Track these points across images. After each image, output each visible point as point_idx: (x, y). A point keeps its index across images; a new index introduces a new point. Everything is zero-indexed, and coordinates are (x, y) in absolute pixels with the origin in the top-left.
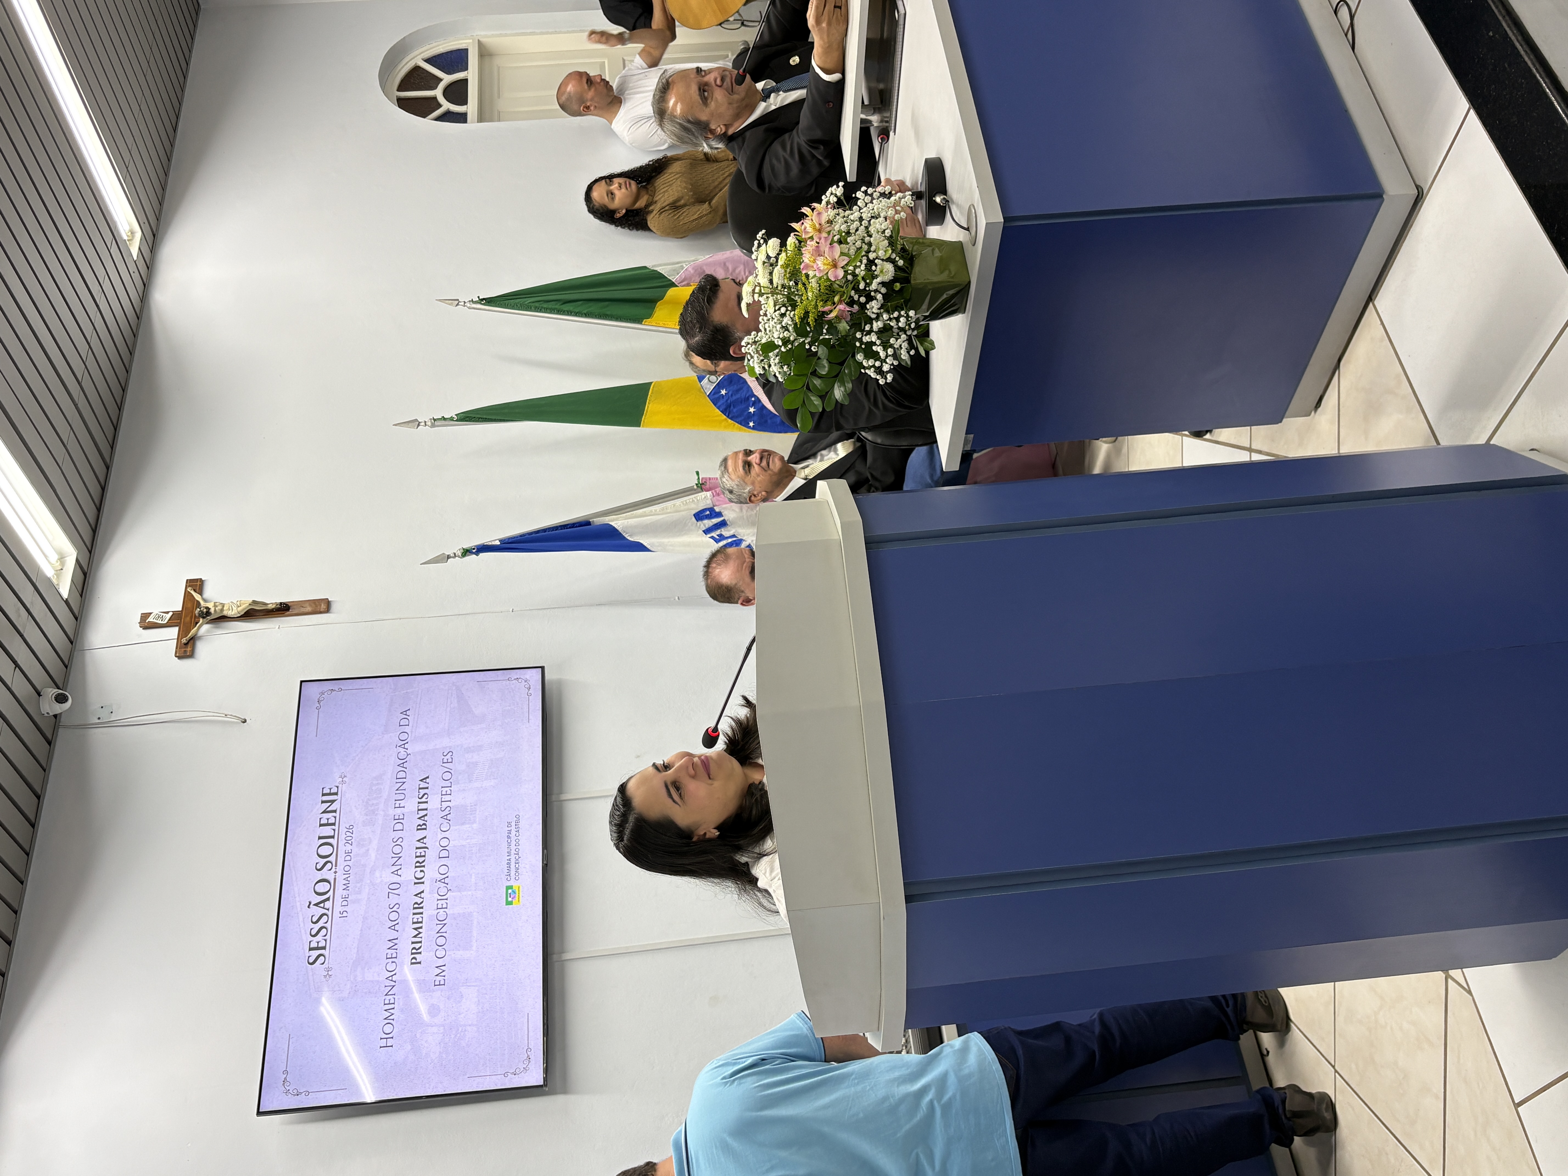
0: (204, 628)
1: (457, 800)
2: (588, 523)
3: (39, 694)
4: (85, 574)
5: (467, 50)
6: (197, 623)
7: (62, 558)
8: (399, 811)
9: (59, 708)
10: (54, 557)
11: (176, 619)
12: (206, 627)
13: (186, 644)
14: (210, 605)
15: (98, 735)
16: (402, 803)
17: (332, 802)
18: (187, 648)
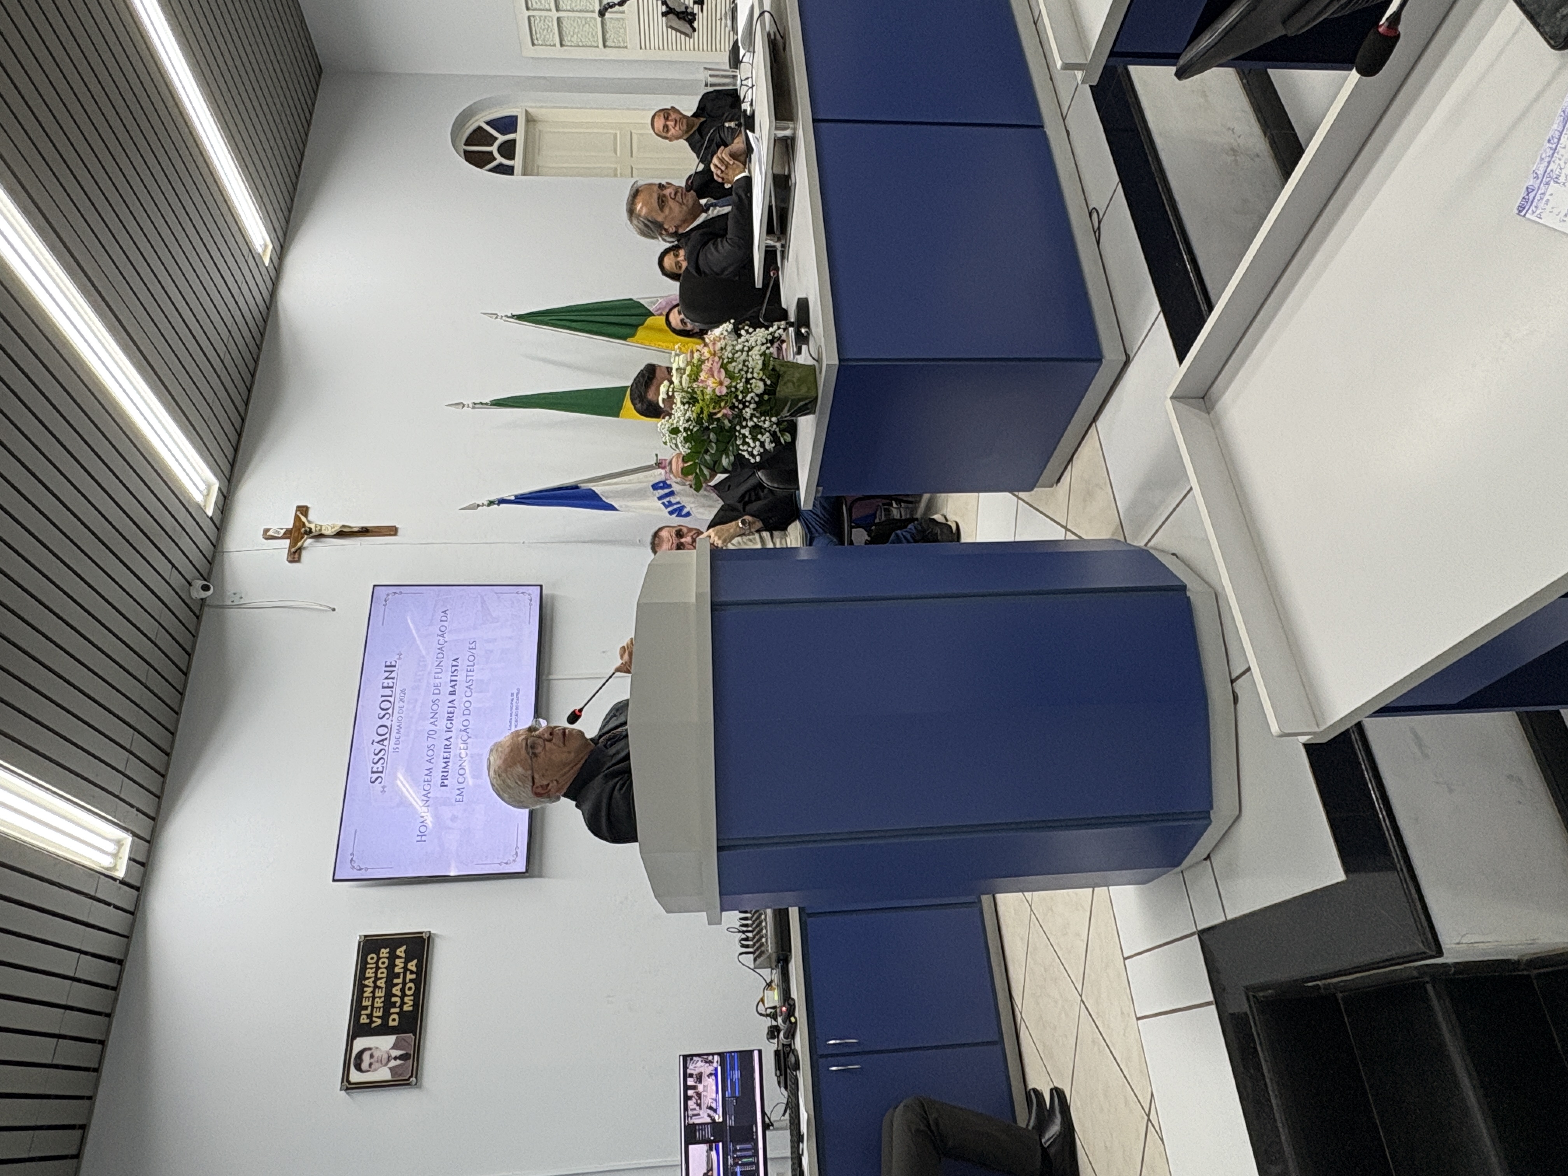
0: (308, 542)
1: (476, 676)
2: (576, 487)
3: (190, 584)
4: (225, 497)
5: (516, 117)
6: (302, 538)
7: (209, 487)
8: (437, 681)
9: (204, 594)
10: (202, 486)
11: (288, 534)
12: (309, 541)
13: (295, 553)
14: (312, 526)
15: (232, 613)
16: (440, 675)
17: (392, 672)
18: (295, 555)
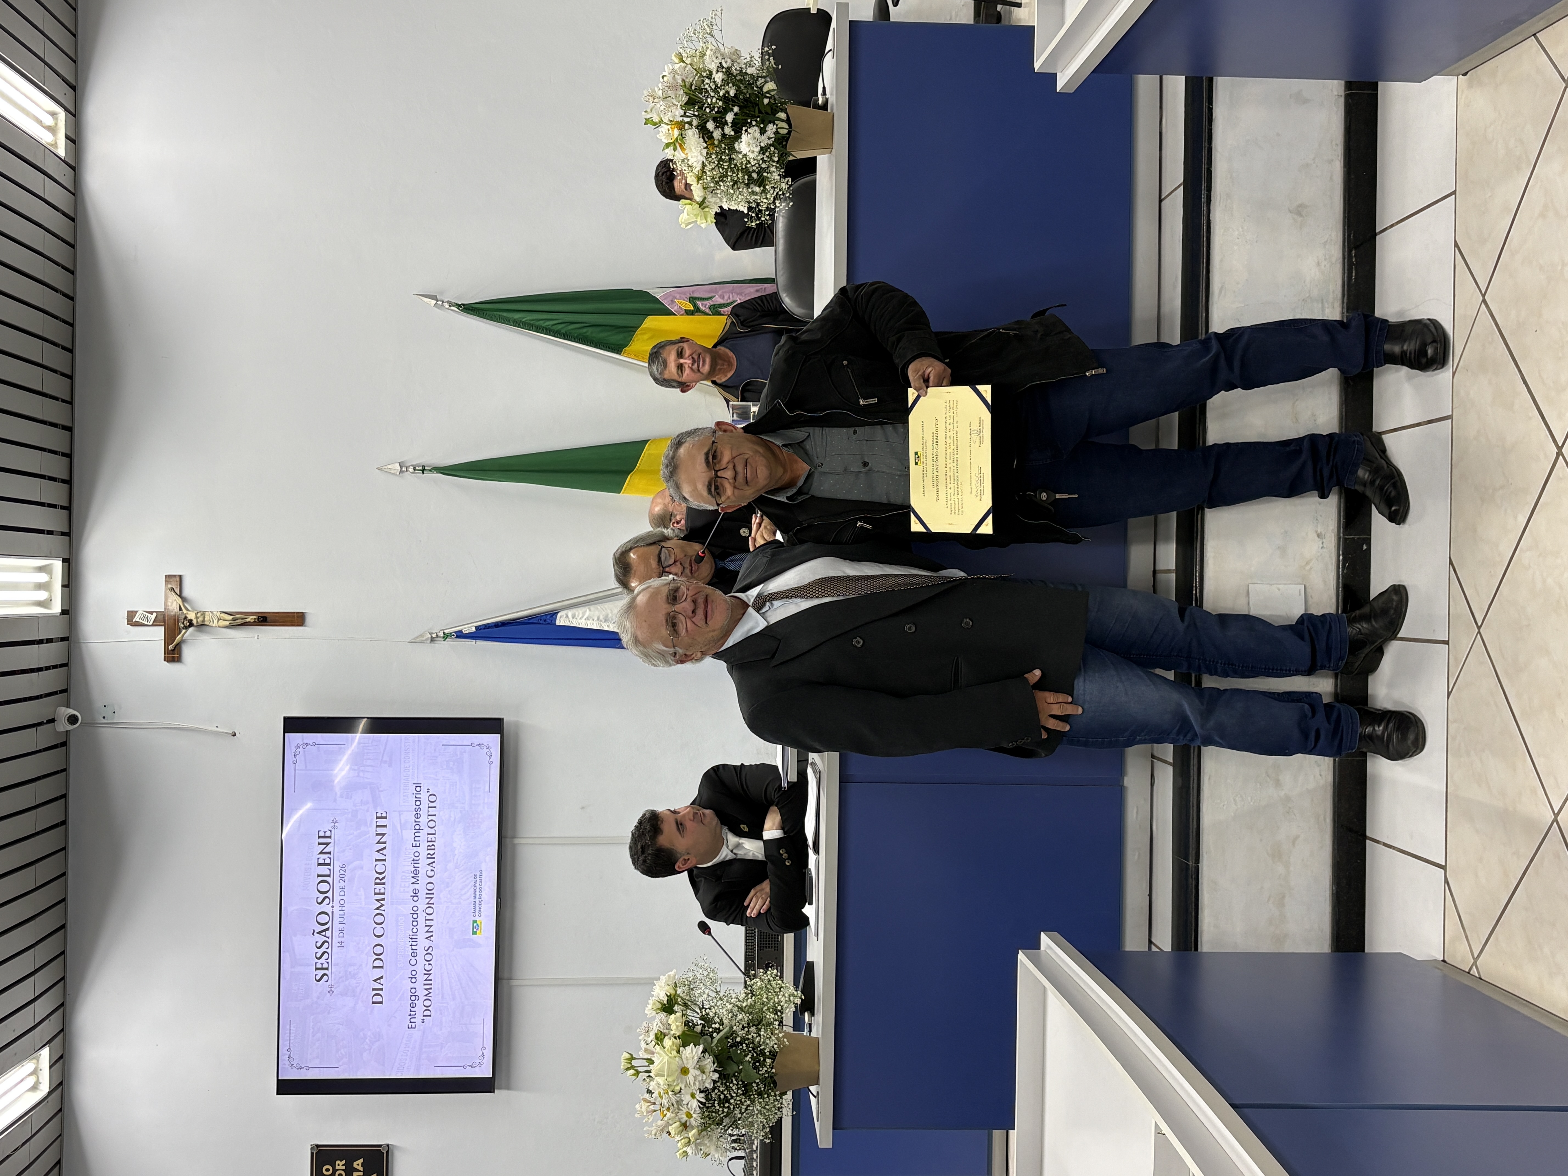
0: (188, 635)
6: (181, 629)
9: (71, 728)
11: (160, 620)
13: (173, 650)
14: (191, 616)
18: (173, 654)
